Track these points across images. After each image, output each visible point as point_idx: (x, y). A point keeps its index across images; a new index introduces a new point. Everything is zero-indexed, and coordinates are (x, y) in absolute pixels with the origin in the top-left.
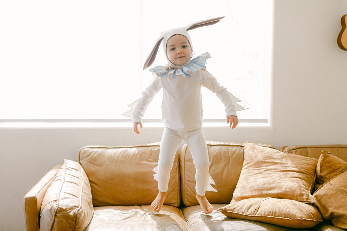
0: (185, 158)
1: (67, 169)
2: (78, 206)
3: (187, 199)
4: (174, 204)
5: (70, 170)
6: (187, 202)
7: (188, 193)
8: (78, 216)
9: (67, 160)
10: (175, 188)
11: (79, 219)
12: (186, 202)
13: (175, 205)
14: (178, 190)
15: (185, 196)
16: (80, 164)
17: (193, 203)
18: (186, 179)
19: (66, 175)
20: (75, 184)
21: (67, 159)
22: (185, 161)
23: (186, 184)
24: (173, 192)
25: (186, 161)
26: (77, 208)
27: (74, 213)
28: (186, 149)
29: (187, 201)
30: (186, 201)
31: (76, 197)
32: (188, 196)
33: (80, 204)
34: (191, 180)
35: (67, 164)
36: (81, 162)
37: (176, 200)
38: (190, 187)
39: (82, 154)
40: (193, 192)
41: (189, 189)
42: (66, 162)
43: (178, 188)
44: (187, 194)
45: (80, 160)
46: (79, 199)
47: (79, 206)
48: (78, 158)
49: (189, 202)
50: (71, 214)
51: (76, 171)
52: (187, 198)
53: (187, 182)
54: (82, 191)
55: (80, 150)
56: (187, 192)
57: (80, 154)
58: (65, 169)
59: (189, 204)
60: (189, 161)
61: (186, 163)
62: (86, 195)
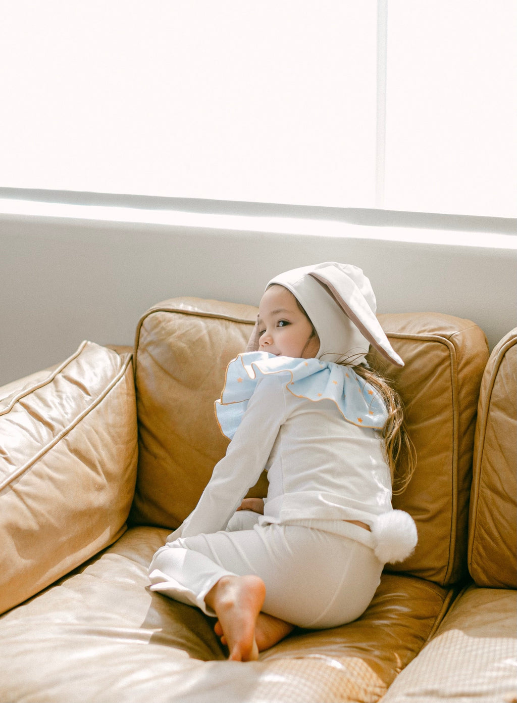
4: (431, 573)
6: (479, 570)
7: (486, 536)
12: (475, 568)
13: (434, 579)
15: (476, 543)
17: (500, 582)
18: (486, 478)
22: (491, 406)
23: (484, 499)
25: (496, 405)
28: (504, 356)
29: (478, 564)
30: (475, 566)
32: (485, 548)
34: (500, 488)
38: (496, 513)
40: (501, 536)
41: (489, 519)
44: (483, 539)
49: (485, 571)
52: (480, 556)
53: (488, 493)
56: (483, 532)
59: (484, 578)
60: (503, 409)
61: (492, 414)
62: (25, 503)
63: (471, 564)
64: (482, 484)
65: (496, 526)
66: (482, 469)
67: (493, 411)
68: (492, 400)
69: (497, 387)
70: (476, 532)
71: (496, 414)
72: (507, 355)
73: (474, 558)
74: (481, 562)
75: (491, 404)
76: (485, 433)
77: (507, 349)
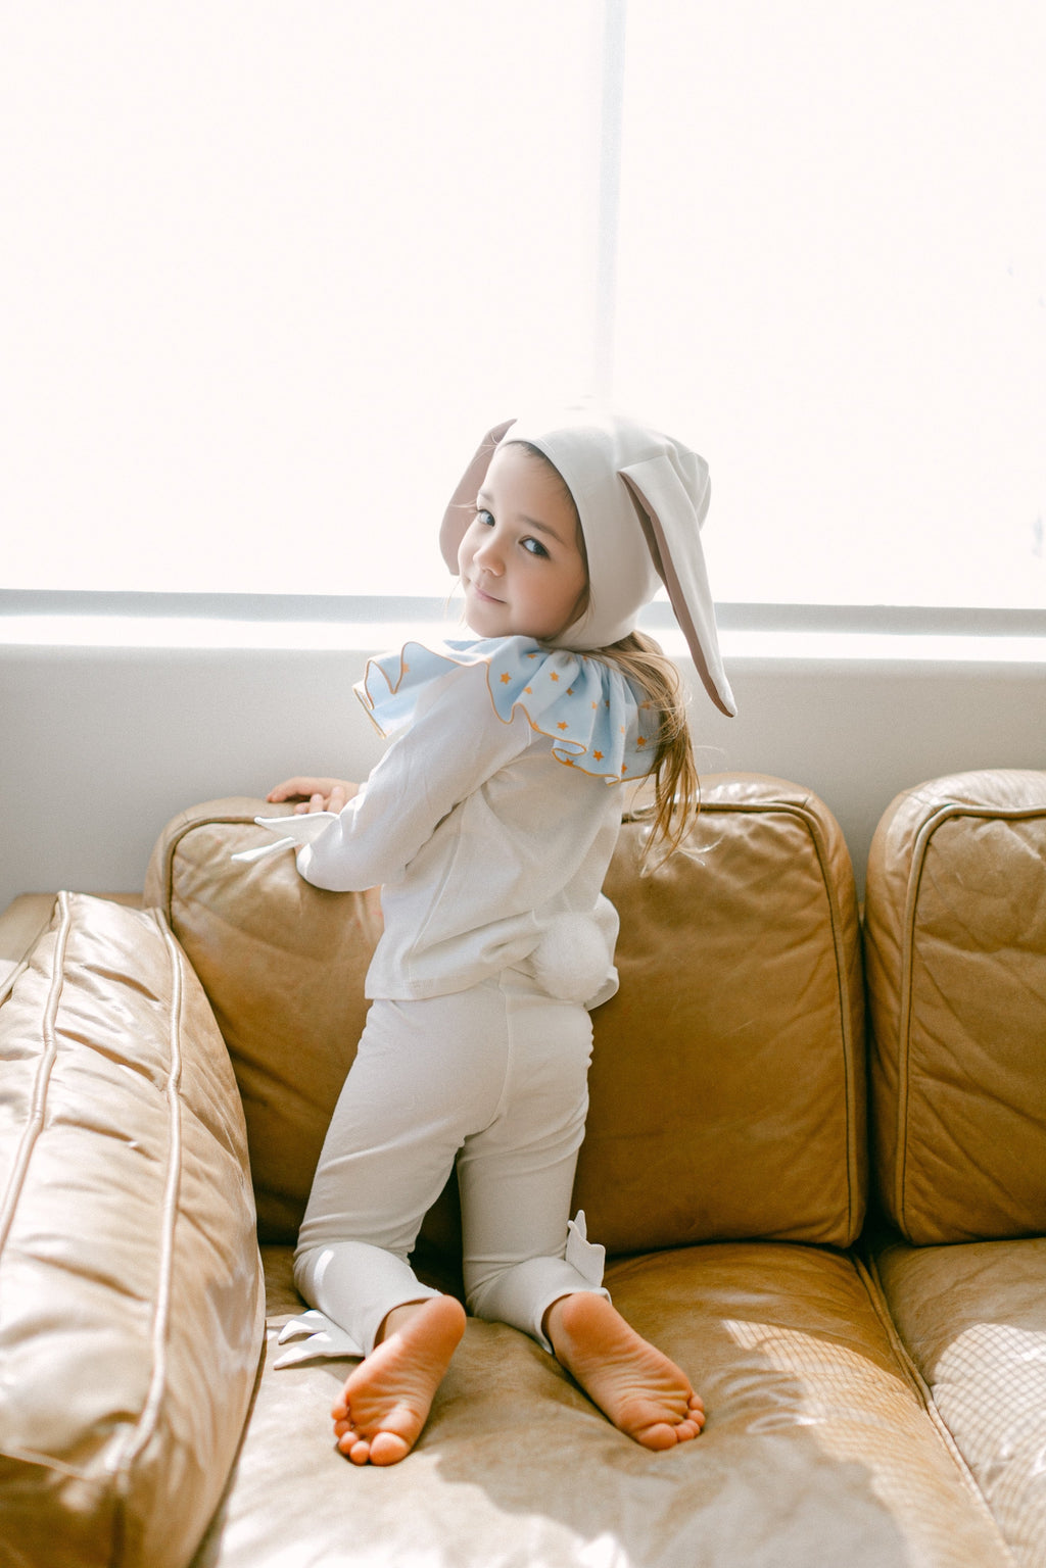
0: (920, 908)
1: (69, 977)
2: (131, 1406)
3: (919, 1199)
4: (826, 1226)
5: (91, 989)
6: (922, 1218)
7: (933, 1158)
8: (136, 1507)
9: (83, 898)
10: (830, 1112)
11: (140, 1527)
12: (911, 1208)
13: (831, 1237)
14: (852, 1126)
15: (910, 1173)
16: (175, 928)
17: (966, 1232)
18: (922, 1058)
19: (57, 1047)
20: (125, 1138)
21: (77, 892)
22: (918, 933)
23: (923, 1095)
24: (817, 1145)
25: (925, 928)
26: (124, 1430)
27: (97, 1493)
28: (928, 843)
29: (917, 1207)
30: (913, 1212)
31: (126, 1292)
32: (931, 1179)
33: (151, 1374)
34: (959, 1073)
35: (78, 937)
36: (183, 916)
37: (834, 1197)
38: (952, 1116)
39: (189, 861)
40: (966, 1152)
41: (937, 1128)
42: (73, 918)
43: (849, 1115)
44: (922, 1163)
45: (176, 905)
46: (146, 1308)
47: (144, 1402)
48: (158, 891)
49: (931, 1216)
50: (77, 1499)
51: (138, 996)
52: (923, 1193)
53: (930, 1084)
54: (178, 1209)
55: (173, 829)
56: (925, 1152)
57: (177, 859)
58: (59, 976)
59: (933, 1231)
60: (944, 936)
61: (921, 946)
62: (204, 1233)
63: (903, 1209)
64: (914, 1068)
65: (954, 1138)
66: (911, 1044)
67: (921, 940)
68: (918, 923)
69: (923, 898)
70: (909, 1154)
71: (930, 945)
72: (934, 840)
73: (907, 1198)
74: (924, 1205)
75: (916, 930)
76: (911, 980)
77: (932, 832)
